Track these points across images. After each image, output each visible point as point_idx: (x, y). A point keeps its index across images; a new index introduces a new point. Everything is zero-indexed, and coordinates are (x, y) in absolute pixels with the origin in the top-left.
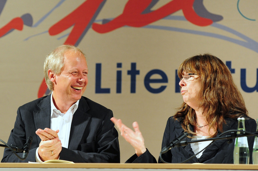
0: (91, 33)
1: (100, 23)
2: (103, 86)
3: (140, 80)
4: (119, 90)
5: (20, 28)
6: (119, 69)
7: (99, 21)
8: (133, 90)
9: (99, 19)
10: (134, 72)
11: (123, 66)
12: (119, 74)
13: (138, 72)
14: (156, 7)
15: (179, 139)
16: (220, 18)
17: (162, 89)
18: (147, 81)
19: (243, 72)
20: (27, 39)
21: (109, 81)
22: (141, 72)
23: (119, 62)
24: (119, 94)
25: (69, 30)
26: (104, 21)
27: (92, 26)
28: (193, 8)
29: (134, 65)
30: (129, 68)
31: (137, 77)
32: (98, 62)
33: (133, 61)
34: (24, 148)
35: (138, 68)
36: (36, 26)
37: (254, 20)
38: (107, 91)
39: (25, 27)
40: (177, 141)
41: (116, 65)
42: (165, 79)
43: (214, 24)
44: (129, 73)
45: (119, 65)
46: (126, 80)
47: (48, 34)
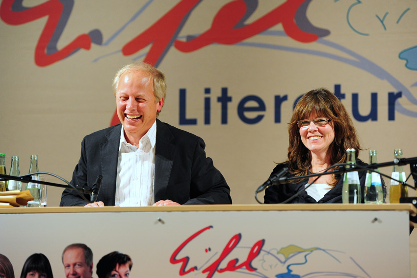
0: (173, 52)
1: (184, 40)
2: (189, 116)
3: (232, 108)
4: (207, 121)
5: (88, 47)
6: (207, 96)
7: (182, 37)
8: (224, 120)
9: (183, 35)
10: (225, 99)
11: (212, 91)
12: (207, 101)
13: (230, 99)
14: (250, 21)
15: (278, 176)
16: (326, 33)
17: (259, 119)
18: (241, 109)
19: (355, 97)
20: (96, 60)
21: (195, 110)
22: (233, 99)
23: (207, 86)
24: (207, 126)
25: (147, 50)
26: (189, 37)
27: (174, 44)
28: (295, 21)
29: (224, 91)
30: (220, 94)
31: (229, 105)
32: (183, 87)
33: (224, 86)
34: (93, 188)
35: (229, 94)
36: (107, 43)
37: (367, 35)
38: (193, 122)
39: (94, 46)
40: (275, 177)
41: (203, 91)
42: (262, 107)
43: (320, 39)
44: (219, 99)
45: (207, 91)
46: (216, 108)
47: (121, 54)
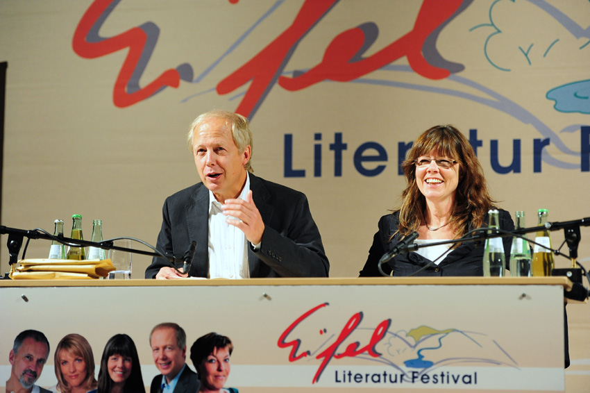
0: (277, 91)
1: (290, 76)
2: (295, 167)
3: (348, 157)
4: (318, 172)
5: (176, 85)
6: (318, 142)
7: (289, 73)
8: (338, 172)
9: (289, 70)
10: (338, 146)
11: (323, 137)
12: (318, 149)
13: (345, 147)
14: (369, 53)
15: (406, 242)
16: (460, 68)
17: (380, 170)
18: (358, 158)
19: (494, 144)
20: (185, 100)
21: (302, 160)
22: (349, 147)
23: (318, 131)
24: (318, 179)
25: (246, 87)
26: (296, 73)
27: (278, 81)
28: (422, 53)
29: (338, 136)
30: (333, 141)
31: (344, 153)
32: (288, 132)
33: (338, 131)
35: (344, 141)
36: (198, 81)
37: (509, 70)
38: (301, 174)
39: (182, 83)
40: (403, 244)
41: (313, 137)
42: (383, 156)
43: (452, 76)
44: (332, 147)
45: (318, 137)
46: (328, 157)
47: (215, 92)
